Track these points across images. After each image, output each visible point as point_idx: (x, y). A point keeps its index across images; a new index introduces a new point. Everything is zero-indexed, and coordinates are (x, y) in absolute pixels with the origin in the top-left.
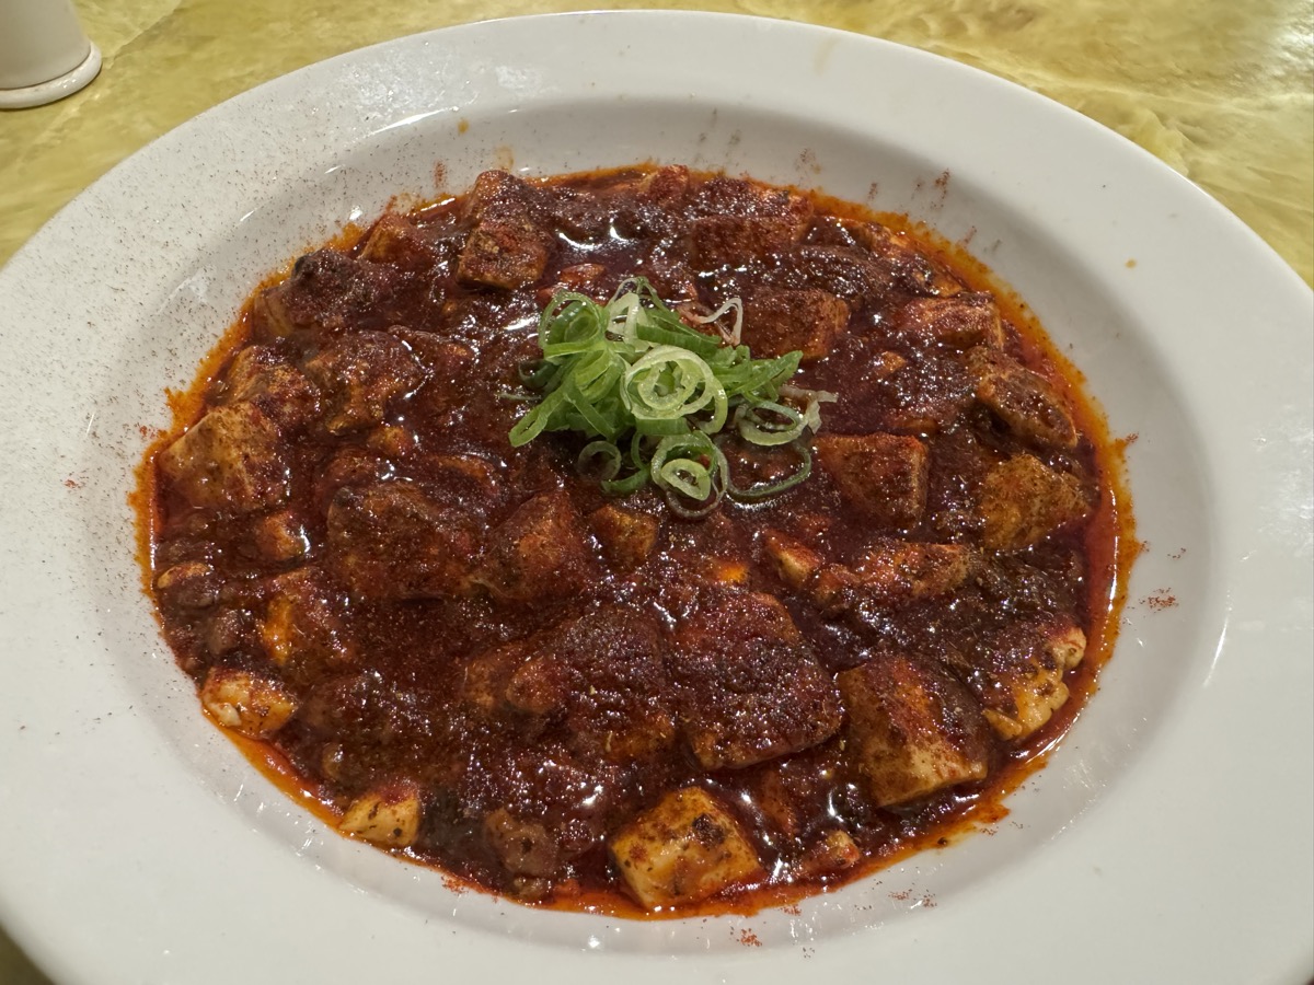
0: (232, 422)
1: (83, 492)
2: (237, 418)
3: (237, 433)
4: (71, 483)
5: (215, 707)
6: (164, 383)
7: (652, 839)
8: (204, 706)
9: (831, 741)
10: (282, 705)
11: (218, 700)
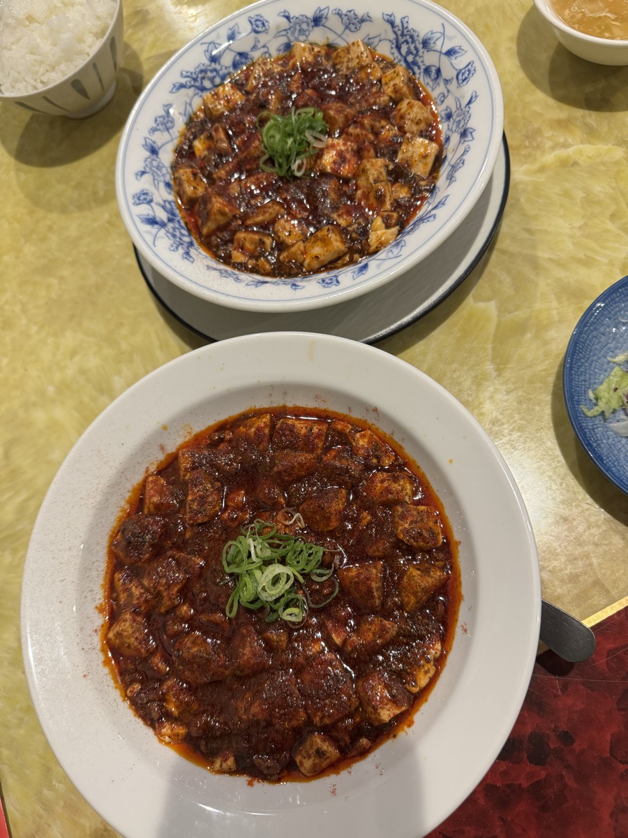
0: (126, 625)
1: (90, 676)
2: (128, 624)
3: (130, 631)
4: (85, 676)
5: (162, 738)
6: (94, 606)
7: (305, 758)
8: (159, 738)
9: (357, 709)
10: (181, 731)
11: (162, 736)
